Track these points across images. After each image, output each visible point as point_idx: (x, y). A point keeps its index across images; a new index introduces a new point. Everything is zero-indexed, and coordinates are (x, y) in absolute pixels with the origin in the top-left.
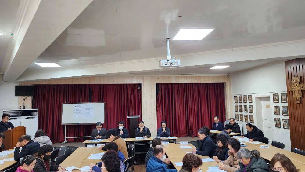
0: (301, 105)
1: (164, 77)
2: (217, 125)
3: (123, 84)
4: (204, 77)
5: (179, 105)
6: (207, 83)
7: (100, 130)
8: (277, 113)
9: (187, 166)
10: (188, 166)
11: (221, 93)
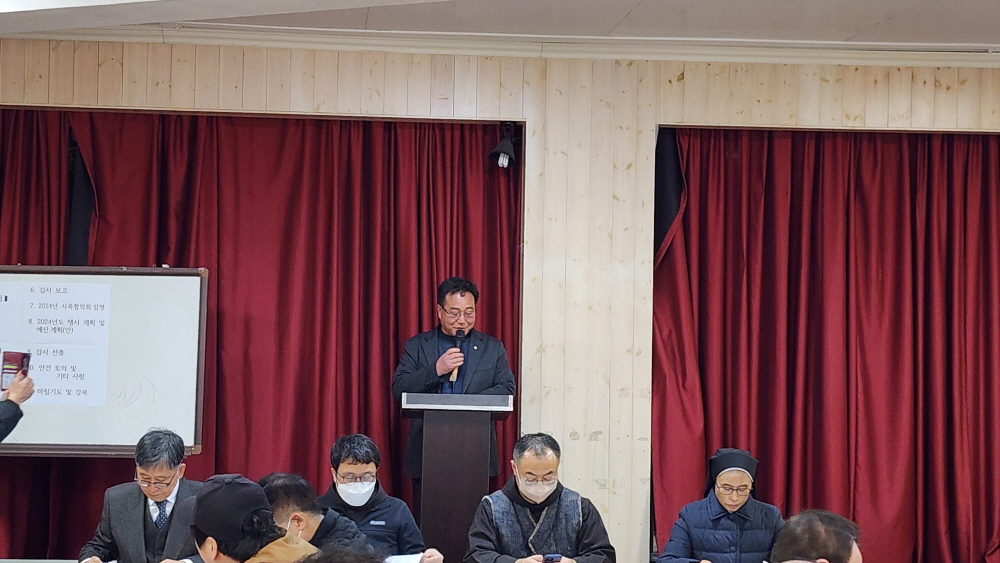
1: (733, 69)
3: (367, 125)
5: (859, 322)
7: (172, 499)
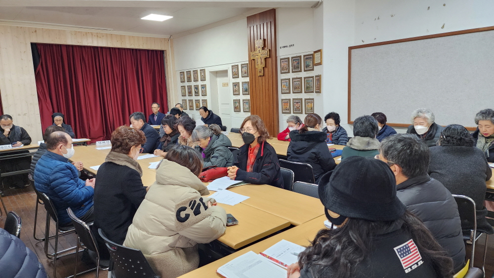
0: (264, 78)
1: (49, 30)
2: (156, 118)
4: (129, 37)
5: (87, 87)
6: (136, 50)
8: (236, 92)
9: (121, 145)
10: (123, 145)
11: (158, 66)
